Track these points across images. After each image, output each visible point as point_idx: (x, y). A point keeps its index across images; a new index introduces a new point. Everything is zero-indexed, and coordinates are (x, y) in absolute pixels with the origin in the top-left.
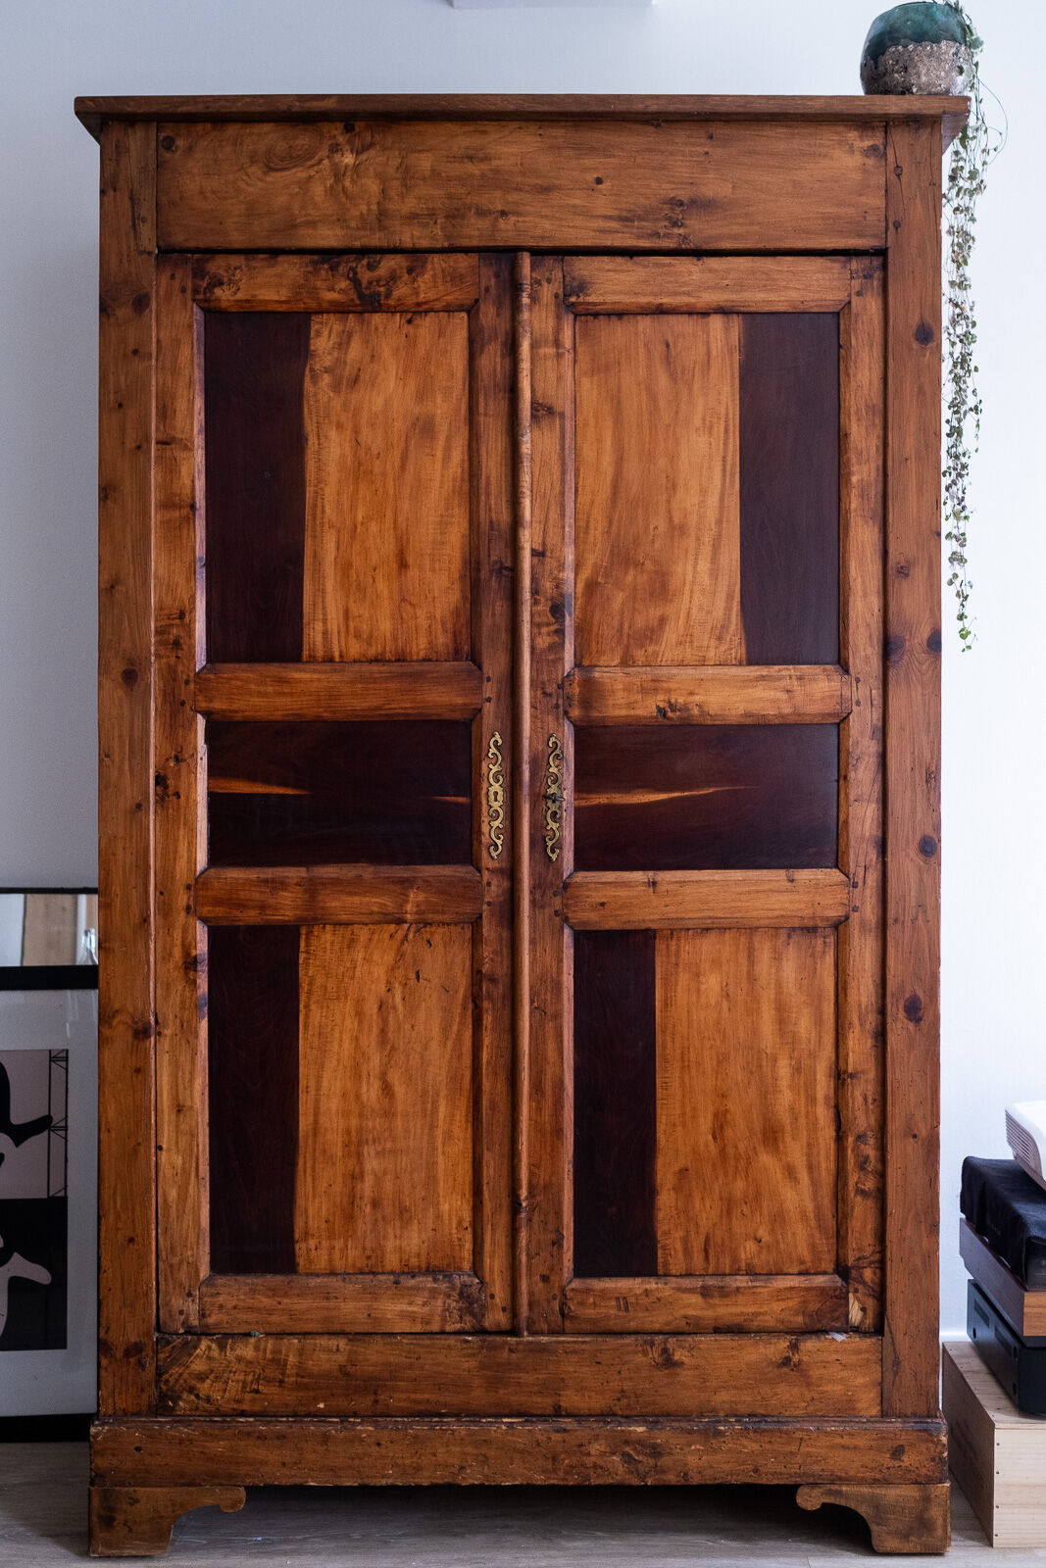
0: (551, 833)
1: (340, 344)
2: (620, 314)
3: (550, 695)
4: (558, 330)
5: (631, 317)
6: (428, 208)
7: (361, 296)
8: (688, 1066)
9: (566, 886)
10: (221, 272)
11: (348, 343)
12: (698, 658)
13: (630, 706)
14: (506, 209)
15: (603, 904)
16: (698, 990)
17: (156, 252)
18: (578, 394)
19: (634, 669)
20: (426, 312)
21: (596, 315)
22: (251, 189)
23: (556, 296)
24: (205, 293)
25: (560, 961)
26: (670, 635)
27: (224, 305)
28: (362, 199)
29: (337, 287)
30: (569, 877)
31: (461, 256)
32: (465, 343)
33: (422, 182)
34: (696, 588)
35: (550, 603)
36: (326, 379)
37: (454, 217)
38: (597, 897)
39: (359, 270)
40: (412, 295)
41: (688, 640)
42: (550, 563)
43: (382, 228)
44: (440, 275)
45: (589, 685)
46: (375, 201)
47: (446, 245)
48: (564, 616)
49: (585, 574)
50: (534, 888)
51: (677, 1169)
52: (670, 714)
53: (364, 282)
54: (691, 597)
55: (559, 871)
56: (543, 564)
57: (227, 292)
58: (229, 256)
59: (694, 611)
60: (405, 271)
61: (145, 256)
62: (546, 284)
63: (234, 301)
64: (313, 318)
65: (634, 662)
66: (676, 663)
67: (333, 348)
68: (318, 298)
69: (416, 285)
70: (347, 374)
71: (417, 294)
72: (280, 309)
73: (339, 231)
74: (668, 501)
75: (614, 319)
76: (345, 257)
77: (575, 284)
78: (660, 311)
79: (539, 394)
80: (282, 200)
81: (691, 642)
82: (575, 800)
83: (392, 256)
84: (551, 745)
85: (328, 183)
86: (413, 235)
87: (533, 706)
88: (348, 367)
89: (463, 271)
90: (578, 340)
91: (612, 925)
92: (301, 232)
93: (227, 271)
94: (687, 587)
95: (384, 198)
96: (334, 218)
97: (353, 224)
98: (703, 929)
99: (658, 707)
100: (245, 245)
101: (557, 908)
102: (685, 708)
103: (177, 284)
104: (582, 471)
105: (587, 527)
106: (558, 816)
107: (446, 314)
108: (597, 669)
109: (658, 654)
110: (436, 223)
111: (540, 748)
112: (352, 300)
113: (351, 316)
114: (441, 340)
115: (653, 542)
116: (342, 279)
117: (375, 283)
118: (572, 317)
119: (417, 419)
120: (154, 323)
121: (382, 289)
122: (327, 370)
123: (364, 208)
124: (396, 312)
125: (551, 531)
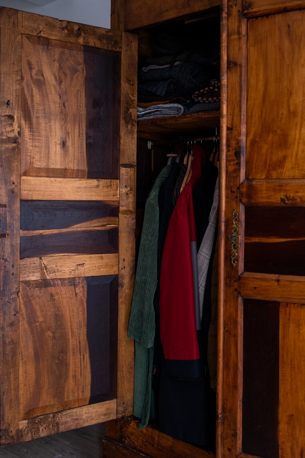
0: (233, 254)
2: (267, 15)
3: (234, 192)
4: (239, 27)
5: (272, 16)
8: (294, 367)
9: (240, 278)
12: (301, 175)
13: (268, 197)
15: (255, 288)
16: (299, 333)
18: (248, 56)
19: (271, 180)
21: (257, 17)
23: (239, 11)
25: (237, 311)
26: (288, 165)
30: (242, 274)
34: (301, 141)
35: (234, 151)
38: (252, 285)
41: (297, 166)
42: (235, 133)
45: (250, 187)
48: (240, 157)
49: (251, 137)
50: (226, 278)
51: (288, 414)
52: (287, 202)
54: (298, 145)
55: (237, 271)
56: (232, 133)
59: (300, 152)
62: (234, 6)
65: (271, 177)
66: (291, 177)
74: (288, 101)
75: (265, 18)
77: (247, 4)
78: (285, 10)
79: (231, 56)
81: (298, 167)
82: (245, 239)
84: (234, 214)
87: (227, 197)
90: (249, 30)
91: (259, 297)
94: (296, 141)
98: (302, 304)
99: (281, 198)
101: (236, 287)
102: (294, 199)
104: (250, 90)
105: (252, 116)
106: (236, 247)
108: (255, 180)
109: (283, 173)
111: (230, 216)
115: (281, 121)
118: (246, 20)
125: (235, 118)
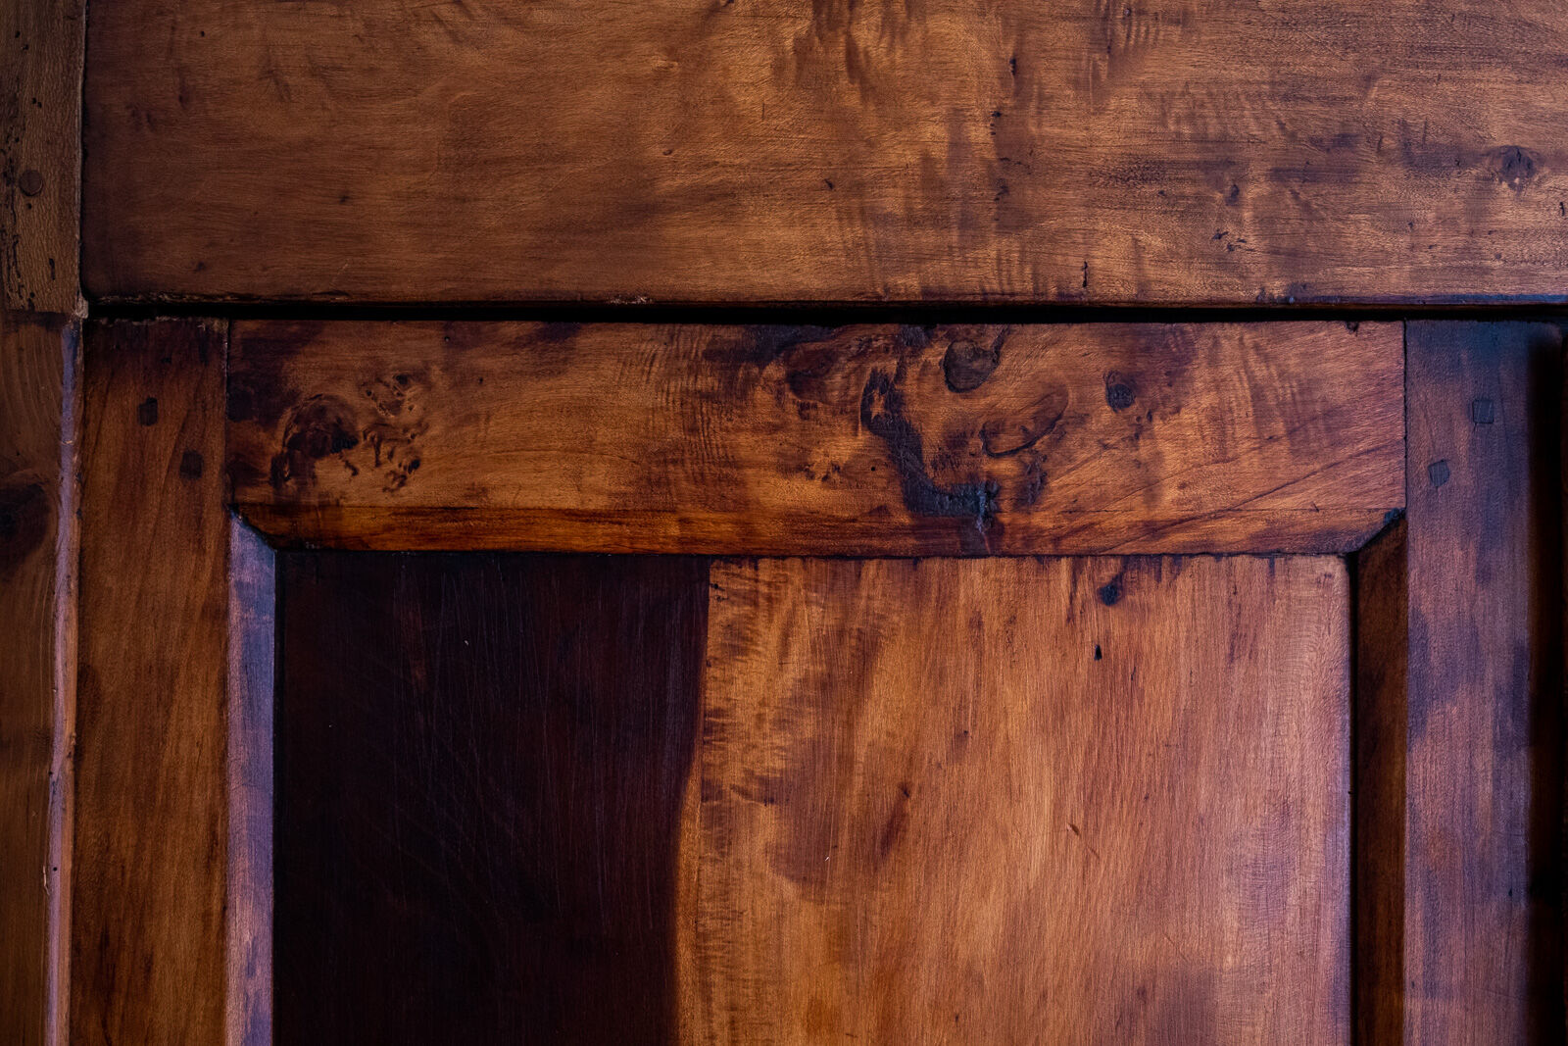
1: (826, 685)
6: (1201, 139)
7: (915, 497)
10: (347, 393)
11: (860, 682)
14: (1525, 142)
17: (82, 310)
20: (1179, 558)
22: (472, 58)
24: (277, 480)
27: (354, 524)
28: (933, 99)
29: (818, 458)
31: (1331, 336)
32: (1338, 682)
33: (1176, 32)
36: (766, 827)
37: (1309, 175)
39: (910, 387)
40: (1128, 490)
43: (1013, 219)
44: (1244, 411)
46: (980, 105)
47: (1277, 288)
53: (932, 436)
57: (366, 475)
58: (381, 326)
60: (1101, 392)
61: (30, 332)
63: (396, 511)
64: (717, 576)
67: (797, 699)
68: (743, 504)
69: (1144, 451)
70: (852, 804)
71: (1150, 489)
72: (579, 543)
73: (834, 234)
76: (853, 338)
80: (599, 101)
83: (1046, 332)
85: (790, 34)
86: (1137, 247)
88: (858, 781)
89: (1340, 395)
92: (671, 232)
93: (366, 388)
95: (1020, 94)
96: (812, 177)
97: (892, 202)
100: (438, 291)
103: (164, 440)
107: (1261, 564)
110: (1234, 199)
112: (882, 510)
113: (871, 568)
114: (1239, 670)
116: (843, 424)
117: (976, 443)
119: (1142, 993)
120: (65, 609)
121: (1006, 467)
122: (770, 792)
123: (934, 133)
124: (1059, 557)
